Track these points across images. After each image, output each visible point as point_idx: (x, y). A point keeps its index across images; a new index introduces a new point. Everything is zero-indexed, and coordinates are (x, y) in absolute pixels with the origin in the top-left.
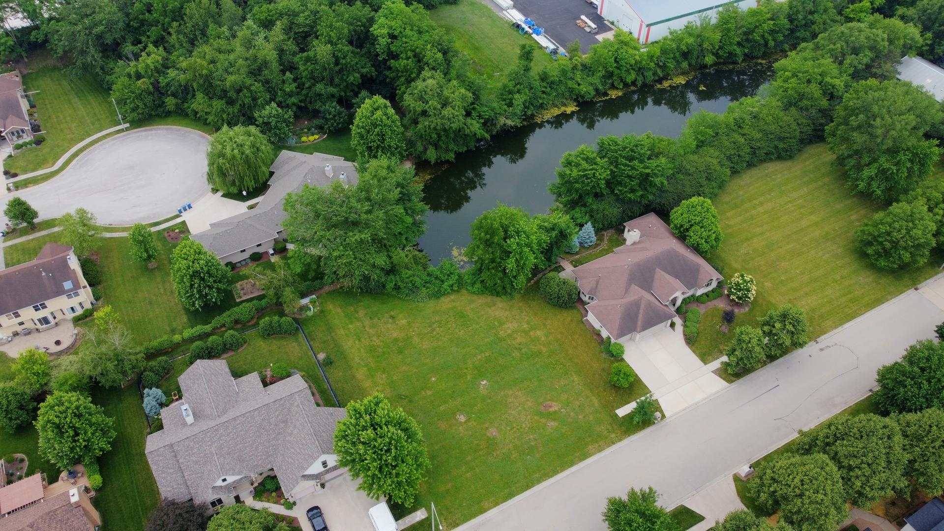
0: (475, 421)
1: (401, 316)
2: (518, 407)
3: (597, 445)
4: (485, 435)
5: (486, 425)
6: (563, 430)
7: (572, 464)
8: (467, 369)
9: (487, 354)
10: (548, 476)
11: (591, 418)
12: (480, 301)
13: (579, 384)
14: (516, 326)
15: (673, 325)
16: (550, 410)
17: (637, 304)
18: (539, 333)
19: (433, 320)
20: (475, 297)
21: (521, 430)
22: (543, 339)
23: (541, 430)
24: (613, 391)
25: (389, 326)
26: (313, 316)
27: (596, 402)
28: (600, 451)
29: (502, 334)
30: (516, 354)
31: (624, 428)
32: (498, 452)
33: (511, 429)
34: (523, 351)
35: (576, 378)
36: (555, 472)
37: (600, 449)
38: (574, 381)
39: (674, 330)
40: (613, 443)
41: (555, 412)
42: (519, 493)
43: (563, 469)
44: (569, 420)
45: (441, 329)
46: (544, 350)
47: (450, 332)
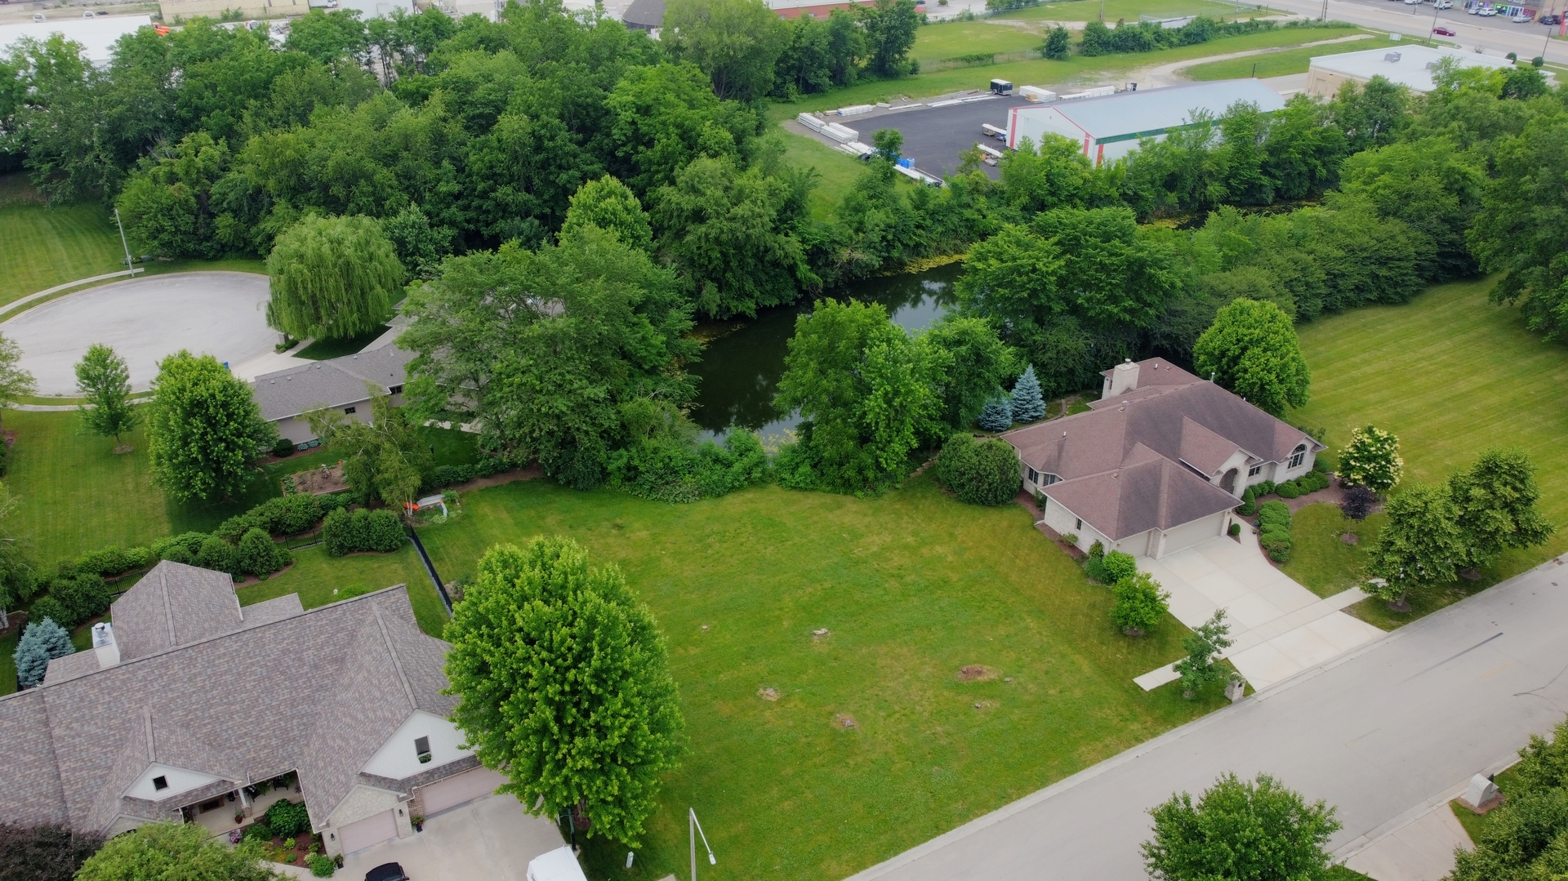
0: (802, 700)
1: (636, 525)
2: (902, 675)
3: (1099, 745)
4: (827, 725)
5: (829, 708)
6: (1015, 718)
7: (1044, 782)
8: (781, 609)
9: (827, 585)
10: (984, 807)
11: (1078, 693)
12: (810, 501)
13: (1040, 634)
14: (889, 539)
15: (1233, 532)
16: (980, 678)
17: (1154, 473)
18: (939, 549)
19: (707, 532)
20: (796, 495)
21: (913, 717)
22: (950, 558)
23: (961, 717)
24: (1121, 643)
25: (611, 540)
26: (445, 524)
27: (1086, 667)
28: (1108, 756)
29: (858, 552)
30: (893, 584)
31: (1158, 713)
32: (860, 759)
33: (889, 716)
34: (908, 579)
35: (1031, 622)
36: (1004, 799)
37: (1108, 753)
38: (1027, 628)
39: (1238, 540)
40: (1139, 740)
41: (991, 683)
42: (915, 842)
43: (1022, 791)
44: (1026, 697)
45: (725, 545)
46: (954, 577)
47: (743, 549)
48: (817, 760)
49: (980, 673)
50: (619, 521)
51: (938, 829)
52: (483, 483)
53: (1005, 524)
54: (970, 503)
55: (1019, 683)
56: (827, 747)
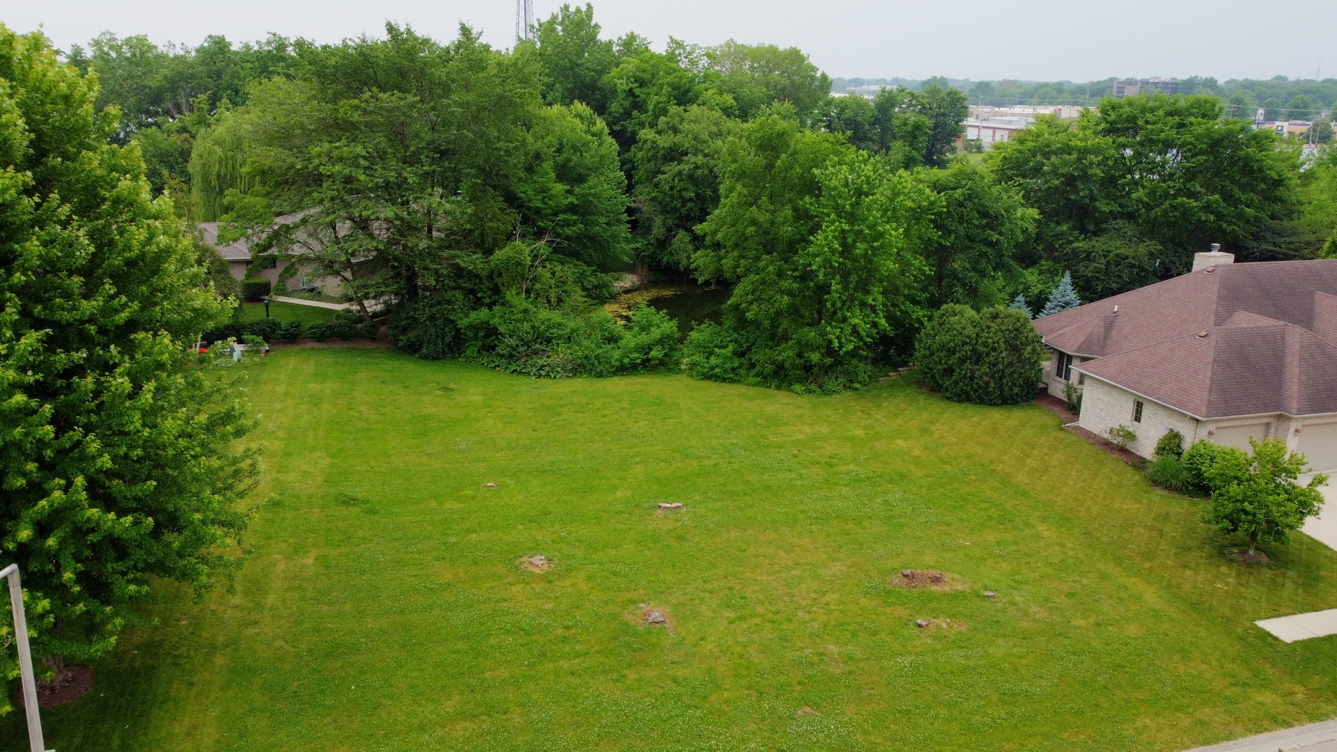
0: (590, 578)
2: (788, 570)
4: (614, 618)
5: (632, 594)
6: (996, 652)
8: (622, 479)
9: (709, 463)
11: (1134, 631)
12: (724, 391)
13: (1061, 546)
14: (825, 430)
16: (935, 588)
17: (1271, 343)
18: (901, 444)
19: (564, 403)
20: (708, 385)
21: (786, 627)
22: (916, 454)
23: (885, 637)
24: (1224, 569)
25: (426, 398)
27: (1152, 596)
29: (774, 438)
30: (814, 471)
32: (650, 674)
33: (741, 620)
34: (842, 469)
35: (1045, 531)
38: (1037, 538)
41: (955, 596)
44: (1025, 624)
45: (580, 416)
46: (919, 473)
47: (604, 420)
49: (936, 581)
50: (452, 385)
53: (1013, 423)
54: (960, 401)
55: (1013, 603)
56: (596, 648)
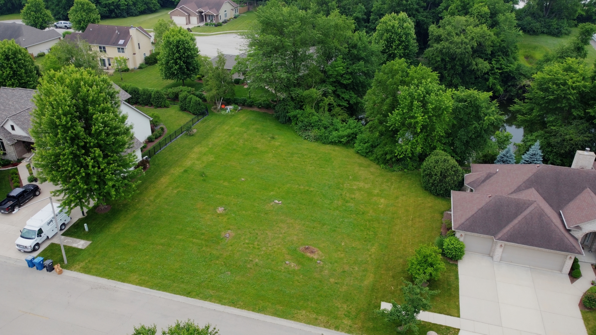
0: (228, 219)
1: (280, 140)
2: (280, 234)
4: (220, 232)
5: (231, 227)
6: (296, 278)
8: (279, 188)
9: (311, 189)
11: (343, 289)
12: (357, 160)
13: (371, 255)
14: (367, 187)
16: (308, 254)
18: (382, 201)
19: (300, 152)
21: (256, 250)
22: (381, 206)
23: (274, 263)
25: (263, 140)
29: (346, 185)
30: (339, 202)
32: (208, 250)
33: (248, 244)
34: (349, 204)
35: (374, 249)
38: (368, 250)
39: (572, 280)
41: (310, 259)
44: (315, 274)
45: (298, 159)
46: (370, 214)
47: (303, 163)
48: (194, 240)
49: (312, 252)
50: (276, 137)
51: (188, 294)
52: (256, 109)
53: (430, 205)
54: (426, 190)
55: (322, 267)
56: (206, 239)
